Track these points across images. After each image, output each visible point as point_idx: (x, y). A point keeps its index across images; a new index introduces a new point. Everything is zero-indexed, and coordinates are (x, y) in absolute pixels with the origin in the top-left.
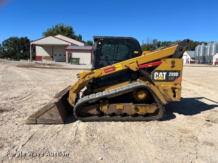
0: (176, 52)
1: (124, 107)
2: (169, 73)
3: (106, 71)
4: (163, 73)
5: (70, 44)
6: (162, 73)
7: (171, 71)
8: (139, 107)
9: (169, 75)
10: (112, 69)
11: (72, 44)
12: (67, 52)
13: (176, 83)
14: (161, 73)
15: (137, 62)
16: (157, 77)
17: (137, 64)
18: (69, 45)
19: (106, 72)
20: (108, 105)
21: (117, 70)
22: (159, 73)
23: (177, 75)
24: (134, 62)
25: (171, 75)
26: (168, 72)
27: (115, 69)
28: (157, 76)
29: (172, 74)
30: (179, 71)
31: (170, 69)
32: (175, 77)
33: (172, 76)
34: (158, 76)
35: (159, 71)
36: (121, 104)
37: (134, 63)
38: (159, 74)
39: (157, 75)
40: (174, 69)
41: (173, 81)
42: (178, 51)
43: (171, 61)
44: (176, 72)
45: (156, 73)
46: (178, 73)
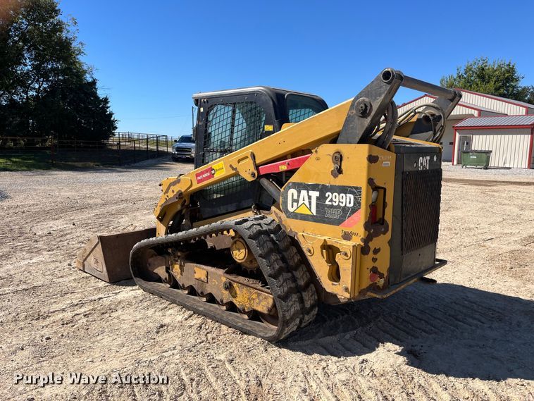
0: (348, 120)
1: (207, 277)
2: (327, 195)
3: (199, 178)
4: (311, 193)
5: (476, 113)
6: (308, 193)
7: (333, 189)
8: (235, 285)
9: (327, 202)
10: (208, 174)
11: (482, 113)
12: (457, 134)
13: (348, 230)
14: (304, 193)
15: (253, 157)
16: (295, 204)
17: (252, 161)
18: (472, 116)
19: (199, 182)
20: (181, 263)
21: (218, 176)
22: (299, 192)
23: (352, 205)
24: (246, 157)
25: (331, 201)
26: (323, 189)
27: (214, 174)
28: (294, 201)
29: (334, 199)
30: (356, 188)
31: (328, 180)
32: (345, 209)
33: (334, 204)
34: (297, 201)
35: (300, 187)
36: (203, 266)
37: (247, 160)
38: (299, 196)
39: (295, 197)
40: (341, 181)
41: (338, 222)
42: (357, 117)
43: (332, 154)
44: (346, 193)
45: (292, 192)
46: (352, 196)
